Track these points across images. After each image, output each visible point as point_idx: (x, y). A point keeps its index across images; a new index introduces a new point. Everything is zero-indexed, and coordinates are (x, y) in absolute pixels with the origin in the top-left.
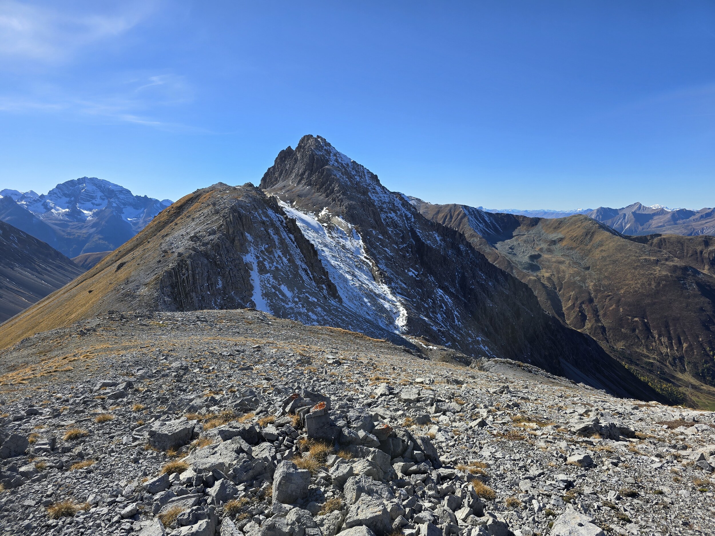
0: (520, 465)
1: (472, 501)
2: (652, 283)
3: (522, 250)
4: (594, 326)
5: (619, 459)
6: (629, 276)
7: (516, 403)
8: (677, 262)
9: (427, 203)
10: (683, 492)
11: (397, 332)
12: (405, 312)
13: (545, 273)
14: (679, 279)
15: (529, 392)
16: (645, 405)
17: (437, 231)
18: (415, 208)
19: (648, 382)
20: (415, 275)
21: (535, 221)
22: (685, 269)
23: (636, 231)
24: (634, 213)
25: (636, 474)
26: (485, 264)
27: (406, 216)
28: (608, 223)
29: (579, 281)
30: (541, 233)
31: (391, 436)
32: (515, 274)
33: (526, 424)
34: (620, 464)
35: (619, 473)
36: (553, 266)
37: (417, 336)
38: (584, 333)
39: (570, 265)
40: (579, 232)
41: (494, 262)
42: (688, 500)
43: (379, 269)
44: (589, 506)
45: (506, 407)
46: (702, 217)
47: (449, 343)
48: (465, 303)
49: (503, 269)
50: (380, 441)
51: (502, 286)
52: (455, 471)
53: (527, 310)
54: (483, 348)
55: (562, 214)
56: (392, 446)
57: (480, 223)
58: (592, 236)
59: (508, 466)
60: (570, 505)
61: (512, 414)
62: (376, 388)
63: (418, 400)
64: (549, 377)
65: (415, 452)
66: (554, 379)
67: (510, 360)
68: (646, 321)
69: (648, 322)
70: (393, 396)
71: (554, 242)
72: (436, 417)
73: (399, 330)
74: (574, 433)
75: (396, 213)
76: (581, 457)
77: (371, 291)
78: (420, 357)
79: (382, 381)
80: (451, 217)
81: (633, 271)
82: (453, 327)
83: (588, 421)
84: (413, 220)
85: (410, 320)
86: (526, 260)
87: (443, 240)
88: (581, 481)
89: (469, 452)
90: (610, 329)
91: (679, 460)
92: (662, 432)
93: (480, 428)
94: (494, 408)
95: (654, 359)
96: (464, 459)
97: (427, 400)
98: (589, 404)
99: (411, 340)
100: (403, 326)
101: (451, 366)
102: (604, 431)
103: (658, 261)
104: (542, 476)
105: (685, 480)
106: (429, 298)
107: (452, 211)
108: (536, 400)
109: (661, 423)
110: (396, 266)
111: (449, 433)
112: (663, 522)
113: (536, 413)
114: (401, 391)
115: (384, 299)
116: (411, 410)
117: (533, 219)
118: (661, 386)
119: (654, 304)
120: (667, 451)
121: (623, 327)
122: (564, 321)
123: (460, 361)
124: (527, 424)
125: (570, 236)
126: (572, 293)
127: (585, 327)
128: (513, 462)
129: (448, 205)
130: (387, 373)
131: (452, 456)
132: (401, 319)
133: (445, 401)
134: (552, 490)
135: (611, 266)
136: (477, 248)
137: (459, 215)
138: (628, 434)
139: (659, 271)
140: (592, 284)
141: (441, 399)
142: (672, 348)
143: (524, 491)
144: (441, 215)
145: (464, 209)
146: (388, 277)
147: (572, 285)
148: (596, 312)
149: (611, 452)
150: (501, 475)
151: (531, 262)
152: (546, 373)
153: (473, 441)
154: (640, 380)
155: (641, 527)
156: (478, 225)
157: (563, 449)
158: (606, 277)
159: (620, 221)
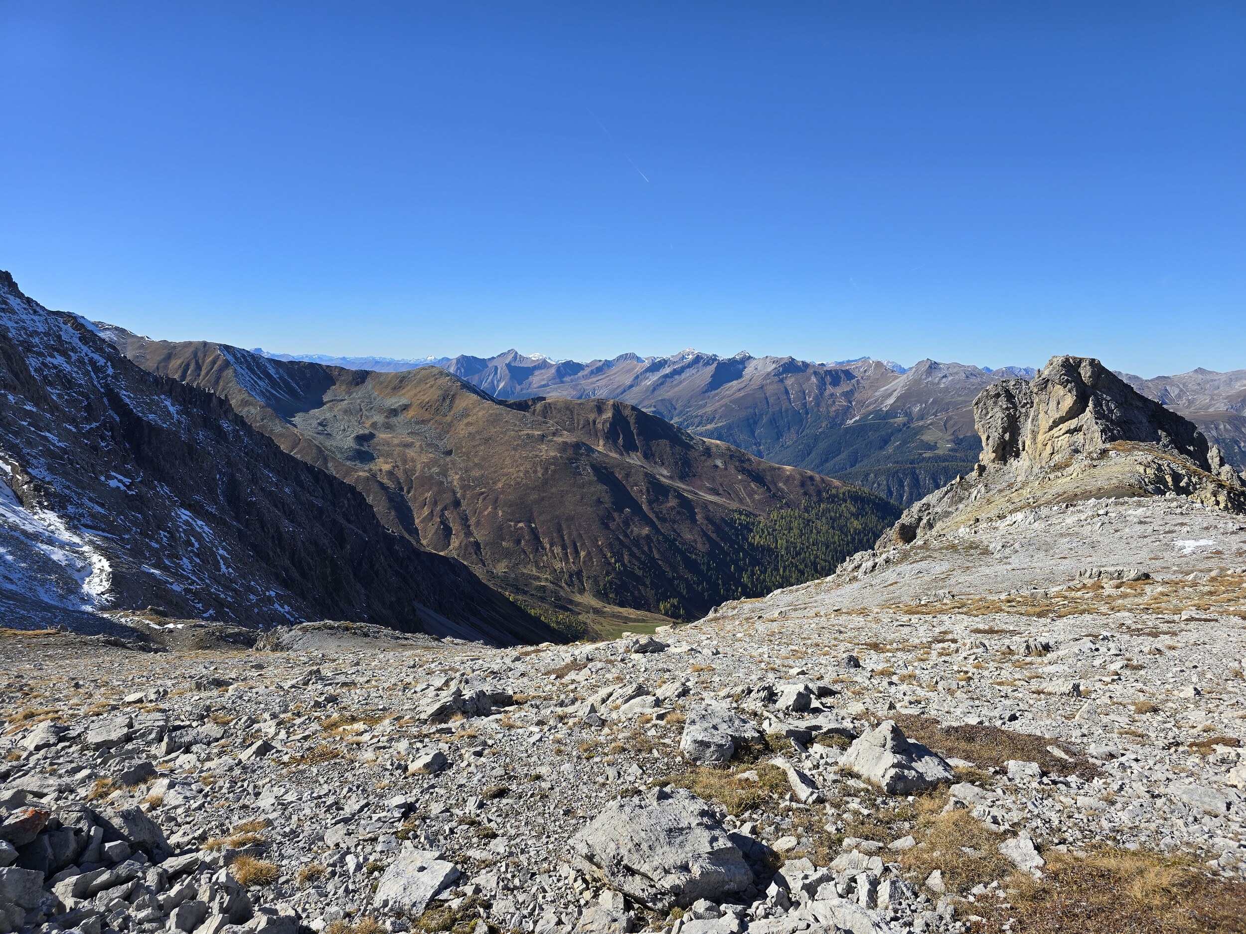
0: (328, 803)
1: (227, 898)
2: (538, 469)
3: (342, 427)
4: (463, 544)
5: (484, 743)
6: (508, 461)
7: (331, 695)
8: (567, 437)
9: (142, 338)
10: (567, 767)
11: (88, 608)
12: (105, 564)
13: (383, 465)
14: (571, 460)
15: (358, 671)
16: (534, 651)
17: (170, 394)
18: (114, 348)
19: (541, 615)
20: (125, 485)
21: (361, 377)
22: (577, 446)
23: (513, 393)
24: (508, 366)
25: (508, 760)
26: (275, 455)
27: (92, 362)
28: (474, 380)
29: (438, 474)
30: (373, 396)
31: (46, 830)
32: (332, 469)
33: (346, 727)
34: (486, 752)
35: (484, 766)
36: (395, 453)
37: (136, 608)
38: (449, 556)
39: (422, 449)
40: (432, 394)
41: (292, 451)
42: (571, 777)
43: (32, 479)
44: (437, 833)
45: (312, 707)
46: (592, 372)
47: (211, 612)
48: (239, 531)
49: (310, 462)
50: (17, 849)
51: (309, 492)
52: (200, 855)
53: (356, 530)
54: (280, 609)
55: (404, 364)
56: (50, 850)
57: (260, 378)
58: (452, 402)
59: (307, 811)
60: (407, 843)
61: (323, 717)
62: (24, 737)
63: (128, 738)
64: (398, 638)
65: (107, 845)
66: (406, 639)
67: (329, 622)
68: (533, 525)
69: (536, 528)
70: (67, 744)
71: (394, 412)
72: (170, 760)
73: (92, 604)
74: (425, 722)
75: (69, 358)
76: (428, 759)
77: (14, 527)
78: (146, 649)
79: (42, 717)
80: (199, 367)
81: (513, 452)
82: (216, 580)
83: (446, 697)
84: (110, 371)
85: (117, 580)
86: (349, 442)
87: (185, 411)
88: (427, 797)
89: (232, 810)
90: (486, 545)
91: (566, 721)
92: (549, 686)
93: (258, 759)
94: (289, 714)
95: (547, 579)
96: (222, 825)
97: (150, 734)
98: (451, 669)
99: (123, 620)
100: (103, 593)
101: (215, 655)
102: (469, 707)
103: (543, 436)
104: (366, 809)
105: (569, 749)
106: (159, 528)
107: (200, 355)
108: (368, 682)
109: (548, 673)
110: (77, 470)
111: (193, 787)
112: (540, 820)
113: (367, 704)
114: (86, 728)
115: (51, 541)
116: (111, 762)
117: (356, 373)
118: (557, 618)
119: (543, 499)
120: (552, 712)
121: (504, 540)
122: (418, 541)
123: (234, 642)
124: (348, 727)
125: (419, 402)
126: (428, 495)
127: (451, 547)
128: (315, 801)
129: (190, 343)
130: (59, 700)
131: (196, 827)
132: (97, 580)
133: (190, 726)
134: (380, 828)
135: (482, 448)
136: (256, 426)
137: (214, 362)
138: (503, 701)
139: (548, 452)
140: (458, 477)
141: (182, 724)
142: (567, 562)
143: (332, 846)
144: (175, 363)
145: (226, 353)
146: (55, 495)
147: (427, 481)
148: (465, 520)
149: (475, 737)
150: (293, 832)
151: (358, 447)
152: (392, 632)
153: (242, 786)
154: (530, 614)
155: (511, 838)
156: (256, 382)
157: (403, 753)
158: (476, 465)
159: (490, 378)
